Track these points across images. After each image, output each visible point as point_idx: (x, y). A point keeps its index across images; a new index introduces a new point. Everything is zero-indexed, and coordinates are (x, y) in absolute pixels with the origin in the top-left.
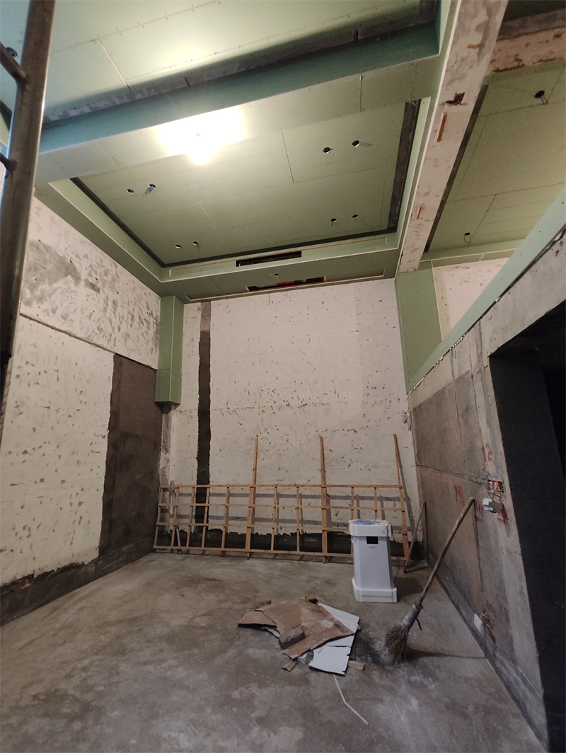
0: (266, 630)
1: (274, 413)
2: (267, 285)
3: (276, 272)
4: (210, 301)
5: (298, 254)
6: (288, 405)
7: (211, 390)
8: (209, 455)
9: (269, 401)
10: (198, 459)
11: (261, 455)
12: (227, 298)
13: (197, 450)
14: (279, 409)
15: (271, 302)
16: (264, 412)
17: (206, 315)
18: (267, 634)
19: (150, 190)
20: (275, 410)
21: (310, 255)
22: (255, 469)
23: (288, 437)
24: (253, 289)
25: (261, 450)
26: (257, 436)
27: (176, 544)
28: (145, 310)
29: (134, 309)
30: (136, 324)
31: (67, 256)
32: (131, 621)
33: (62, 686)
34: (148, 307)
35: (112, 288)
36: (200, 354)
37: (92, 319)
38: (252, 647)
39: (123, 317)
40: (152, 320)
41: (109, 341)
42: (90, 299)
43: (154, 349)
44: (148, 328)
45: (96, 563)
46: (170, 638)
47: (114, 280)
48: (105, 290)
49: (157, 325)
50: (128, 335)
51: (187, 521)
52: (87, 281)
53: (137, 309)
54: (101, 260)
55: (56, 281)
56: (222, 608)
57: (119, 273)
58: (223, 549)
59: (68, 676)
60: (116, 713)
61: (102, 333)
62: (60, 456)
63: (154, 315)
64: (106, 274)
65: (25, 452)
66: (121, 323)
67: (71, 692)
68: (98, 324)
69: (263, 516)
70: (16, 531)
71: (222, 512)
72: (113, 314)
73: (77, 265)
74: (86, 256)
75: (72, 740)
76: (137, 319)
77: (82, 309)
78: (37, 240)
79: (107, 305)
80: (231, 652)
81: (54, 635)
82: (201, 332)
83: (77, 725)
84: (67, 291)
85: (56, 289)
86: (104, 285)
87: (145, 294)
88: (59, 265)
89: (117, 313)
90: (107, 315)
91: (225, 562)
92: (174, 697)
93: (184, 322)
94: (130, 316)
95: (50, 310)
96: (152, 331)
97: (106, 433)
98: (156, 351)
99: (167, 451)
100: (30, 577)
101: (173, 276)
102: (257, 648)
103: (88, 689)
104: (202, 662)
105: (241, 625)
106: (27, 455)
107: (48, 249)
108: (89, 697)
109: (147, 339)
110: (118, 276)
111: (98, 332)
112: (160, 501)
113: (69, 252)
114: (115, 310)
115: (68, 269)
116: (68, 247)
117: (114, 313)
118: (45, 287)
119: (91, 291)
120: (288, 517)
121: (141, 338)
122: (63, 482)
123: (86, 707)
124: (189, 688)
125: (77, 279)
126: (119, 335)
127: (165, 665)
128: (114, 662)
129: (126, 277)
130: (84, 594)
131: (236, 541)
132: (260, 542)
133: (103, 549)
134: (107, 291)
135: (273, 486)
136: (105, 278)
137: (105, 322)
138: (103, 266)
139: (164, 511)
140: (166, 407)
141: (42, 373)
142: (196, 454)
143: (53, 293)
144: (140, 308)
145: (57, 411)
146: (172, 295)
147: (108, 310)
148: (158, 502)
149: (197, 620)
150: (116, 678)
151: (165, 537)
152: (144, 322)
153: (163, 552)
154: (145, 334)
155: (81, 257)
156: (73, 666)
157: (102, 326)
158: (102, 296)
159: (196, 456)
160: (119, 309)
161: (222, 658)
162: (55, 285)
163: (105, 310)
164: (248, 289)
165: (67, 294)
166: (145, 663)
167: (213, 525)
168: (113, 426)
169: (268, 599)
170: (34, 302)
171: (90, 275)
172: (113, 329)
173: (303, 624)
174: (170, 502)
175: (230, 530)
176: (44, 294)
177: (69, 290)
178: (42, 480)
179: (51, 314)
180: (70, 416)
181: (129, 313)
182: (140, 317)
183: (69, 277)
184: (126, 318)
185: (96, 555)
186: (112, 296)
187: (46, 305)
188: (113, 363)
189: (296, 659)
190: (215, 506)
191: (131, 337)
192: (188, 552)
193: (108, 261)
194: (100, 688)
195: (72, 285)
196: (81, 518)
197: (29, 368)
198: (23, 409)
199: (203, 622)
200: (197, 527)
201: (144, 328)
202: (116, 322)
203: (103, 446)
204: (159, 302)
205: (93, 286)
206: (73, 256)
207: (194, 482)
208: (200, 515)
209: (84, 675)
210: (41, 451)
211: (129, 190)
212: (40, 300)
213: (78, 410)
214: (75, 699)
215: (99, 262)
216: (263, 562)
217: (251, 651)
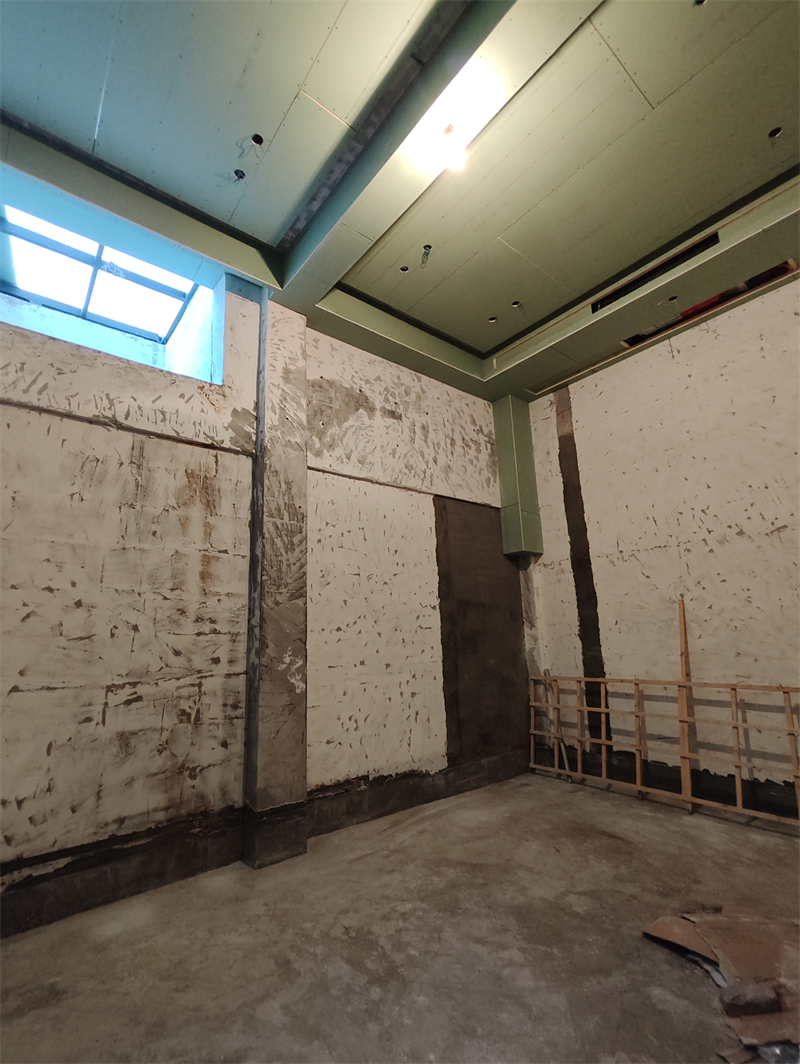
0: (696, 962)
1: (711, 551)
2: (662, 323)
3: (670, 294)
4: (566, 385)
5: (714, 239)
6: (741, 533)
7: (588, 526)
8: (599, 630)
9: (697, 529)
10: (582, 636)
11: (694, 630)
12: (594, 371)
13: (578, 623)
14: (721, 542)
15: (675, 352)
16: (689, 550)
17: (564, 411)
18: (698, 971)
19: (426, 254)
20: (713, 544)
21: (735, 233)
22: (685, 654)
23: (749, 593)
24: (636, 341)
25: (693, 621)
26: (682, 595)
27: (562, 766)
28: (470, 428)
29: (453, 430)
30: (458, 449)
31: (355, 386)
32: (475, 868)
33: (375, 928)
34: (474, 422)
35: (418, 409)
36: (562, 472)
37: (397, 456)
38: (660, 985)
39: (438, 444)
40: (482, 439)
41: (423, 480)
42: (390, 431)
43: (492, 479)
44: (479, 451)
45: (446, 774)
46: (522, 913)
47: (419, 397)
48: (409, 415)
49: (492, 445)
50: (449, 467)
51: (575, 732)
52: (383, 410)
53: (458, 429)
54: (399, 378)
55: (346, 419)
56: (620, 892)
57: (424, 387)
58: (638, 787)
59: (385, 918)
60: (422, 999)
61: (413, 472)
62: (379, 634)
63: (486, 431)
64: (407, 393)
65: (339, 629)
66: (437, 453)
67: (382, 941)
68: (405, 461)
69: (713, 739)
70: (341, 721)
71: (631, 725)
72: (423, 443)
73: (368, 393)
74: (378, 378)
75: (366, 1011)
76: (459, 442)
77: (382, 447)
78: (319, 378)
79: (415, 432)
80: (618, 979)
81: (386, 857)
82: (560, 439)
83: (376, 993)
84: (361, 429)
85: (348, 429)
86: (406, 409)
87: (467, 405)
88: (347, 399)
89: (429, 440)
90: (416, 446)
91: (646, 811)
92: (505, 1015)
93: (532, 430)
94: (449, 441)
95: (343, 457)
96: (485, 454)
97: (436, 602)
98: (495, 482)
99: (532, 625)
100: (365, 778)
101: (500, 366)
102: (672, 991)
103: (400, 946)
104: (564, 976)
105: (647, 936)
106: (341, 632)
107: (331, 383)
108: (398, 958)
109: (478, 466)
110: (424, 392)
111: (407, 471)
112: (532, 698)
113: (357, 380)
114: (426, 438)
115: (359, 402)
116: (355, 375)
117: (426, 441)
118: (334, 430)
119: (390, 421)
120: (771, 749)
121: (470, 468)
122: (388, 666)
123: (392, 972)
124: (531, 1011)
125: (371, 410)
126: (436, 470)
127: (505, 954)
128: (439, 922)
129: (435, 389)
130: (431, 812)
131: (662, 777)
132: (711, 788)
133: (453, 757)
134: (412, 415)
135: (726, 686)
136: (407, 399)
137: (415, 456)
138: (402, 385)
139: (539, 713)
140: (522, 560)
141: (346, 534)
142: (576, 630)
143: (344, 436)
144: (462, 427)
145: (369, 578)
146: (504, 395)
147: (417, 440)
148: (529, 700)
149: (571, 898)
150: (436, 947)
151: (544, 753)
152: (471, 444)
153: (545, 775)
154: (475, 462)
155: (373, 381)
156: (393, 905)
157: (411, 462)
158: (406, 422)
159: (577, 633)
160: (431, 435)
161: (599, 982)
162: (346, 425)
163: (413, 440)
164: (626, 345)
165: (361, 432)
166: (479, 941)
167: (620, 743)
168: (443, 594)
169: (716, 902)
170: (325, 451)
171: (387, 400)
172: (427, 463)
173: (783, 980)
174: (547, 702)
175: (652, 757)
176: (334, 439)
177: (363, 426)
178: (362, 663)
179: (346, 460)
180: (386, 583)
181: (447, 436)
182: (463, 439)
183: (361, 410)
184: (443, 444)
185: (443, 764)
186: (420, 420)
187: (339, 451)
188: (433, 509)
189: (752, 1048)
190: (621, 713)
191: (454, 469)
192: (582, 782)
193: (407, 375)
194: (413, 952)
195: (366, 419)
196: (417, 713)
197: (329, 530)
198: (330, 579)
199: (581, 906)
200: (593, 744)
201: (472, 452)
202: (429, 453)
203: (435, 620)
204: (491, 410)
205: (392, 414)
206: (363, 383)
207: (580, 673)
208: (596, 724)
209: (401, 924)
210: (356, 628)
211: (403, 269)
212: (331, 447)
213: (395, 575)
214: (383, 955)
215: (396, 381)
216: (723, 826)
217: (657, 992)
